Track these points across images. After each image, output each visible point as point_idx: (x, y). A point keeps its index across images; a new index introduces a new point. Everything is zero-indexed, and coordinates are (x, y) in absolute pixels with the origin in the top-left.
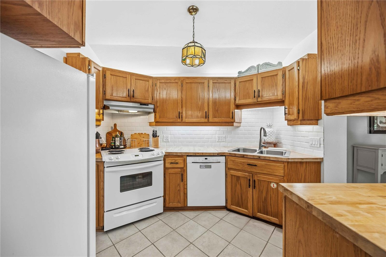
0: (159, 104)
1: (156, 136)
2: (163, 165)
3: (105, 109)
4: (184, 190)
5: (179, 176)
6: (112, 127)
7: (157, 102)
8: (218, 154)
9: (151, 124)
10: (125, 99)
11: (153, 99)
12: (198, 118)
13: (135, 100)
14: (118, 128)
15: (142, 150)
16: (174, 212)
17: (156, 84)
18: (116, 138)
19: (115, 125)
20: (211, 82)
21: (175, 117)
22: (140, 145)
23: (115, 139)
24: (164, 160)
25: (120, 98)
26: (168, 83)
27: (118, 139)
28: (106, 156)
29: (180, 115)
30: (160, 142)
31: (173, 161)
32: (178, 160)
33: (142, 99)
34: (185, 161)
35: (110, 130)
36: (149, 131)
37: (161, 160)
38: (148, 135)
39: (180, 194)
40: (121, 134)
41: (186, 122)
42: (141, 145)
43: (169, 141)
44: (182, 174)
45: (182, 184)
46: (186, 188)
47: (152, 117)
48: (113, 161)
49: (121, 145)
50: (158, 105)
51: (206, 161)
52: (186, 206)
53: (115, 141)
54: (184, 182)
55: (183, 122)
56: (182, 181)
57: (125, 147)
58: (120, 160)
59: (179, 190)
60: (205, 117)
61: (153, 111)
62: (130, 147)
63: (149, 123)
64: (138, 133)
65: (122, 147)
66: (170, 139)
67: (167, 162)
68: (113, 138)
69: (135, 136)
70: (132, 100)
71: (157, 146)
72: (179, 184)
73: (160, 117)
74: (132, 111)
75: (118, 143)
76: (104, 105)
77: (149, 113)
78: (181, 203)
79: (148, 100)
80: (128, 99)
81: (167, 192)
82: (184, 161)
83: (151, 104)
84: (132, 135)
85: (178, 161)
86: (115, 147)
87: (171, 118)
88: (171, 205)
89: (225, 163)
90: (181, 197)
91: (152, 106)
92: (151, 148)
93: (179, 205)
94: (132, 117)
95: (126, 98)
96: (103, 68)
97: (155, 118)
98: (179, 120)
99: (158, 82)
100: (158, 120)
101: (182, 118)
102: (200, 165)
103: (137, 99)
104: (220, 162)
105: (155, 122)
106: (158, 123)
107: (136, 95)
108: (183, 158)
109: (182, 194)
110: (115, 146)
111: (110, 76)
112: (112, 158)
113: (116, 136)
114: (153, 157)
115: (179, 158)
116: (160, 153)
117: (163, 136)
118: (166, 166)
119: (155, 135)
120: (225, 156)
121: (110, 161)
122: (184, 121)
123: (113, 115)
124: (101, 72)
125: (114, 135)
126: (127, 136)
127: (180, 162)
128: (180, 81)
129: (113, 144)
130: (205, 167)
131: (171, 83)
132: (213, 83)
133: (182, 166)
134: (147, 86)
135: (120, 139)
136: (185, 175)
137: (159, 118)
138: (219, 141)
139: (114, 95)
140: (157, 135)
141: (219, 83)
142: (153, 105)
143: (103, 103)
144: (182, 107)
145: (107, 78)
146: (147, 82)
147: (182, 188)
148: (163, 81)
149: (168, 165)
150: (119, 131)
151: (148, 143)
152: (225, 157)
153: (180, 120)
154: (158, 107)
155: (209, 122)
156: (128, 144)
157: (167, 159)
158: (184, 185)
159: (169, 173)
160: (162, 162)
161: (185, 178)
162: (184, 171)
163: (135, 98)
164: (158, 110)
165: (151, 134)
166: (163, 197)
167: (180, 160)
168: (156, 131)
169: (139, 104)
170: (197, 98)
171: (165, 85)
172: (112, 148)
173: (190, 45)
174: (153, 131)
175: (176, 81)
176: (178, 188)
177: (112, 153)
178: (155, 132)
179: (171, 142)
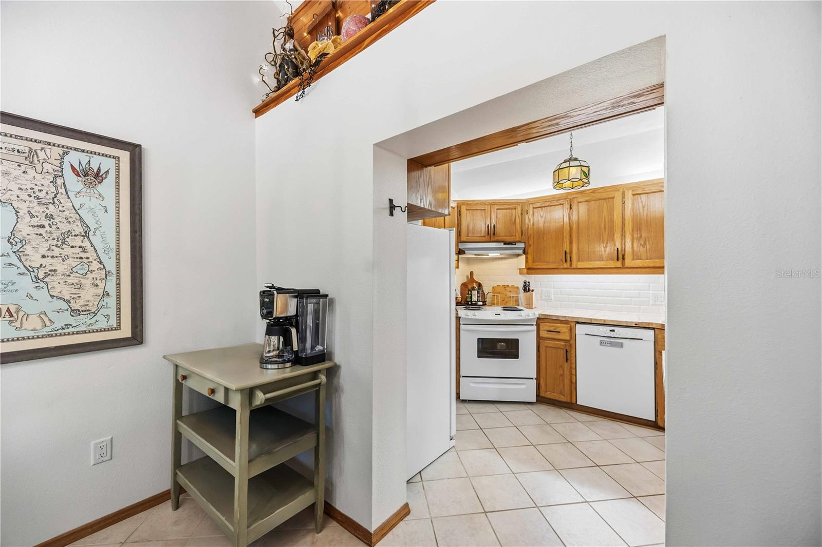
0: (533, 241)
1: (529, 290)
2: (535, 333)
3: (460, 254)
4: (571, 377)
5: (563, 353)
6: (467, 277)
7: (529, 238)
8: (636, 324)
9: (521, 272)
10: (483, 238)
11: (523, 235)
12: (603, 260)
13: (496, 238)
14: (475, 278)
15: (505, 309)
16: (553, 408)
17: (527, 211)
18: (473, 291)
19: (472, 273)
20: (629, 195)
21: (560, 261)
22: (504, 302)
23: (471, 292)
24: (538, 325)
25: (477, 238)
26: (546, 206)
27: (475, 293)
28: (463, 312)
29: (567, 257)
30: (537, 300)
31: (552, 329)
32: (559, 327)
33: (507, 236)
34: (572, 331)
35: (465, 280)
36: (518, 281)
37: (533, 325)
38: (518, 288)
39: (563, 381)
40: (480, 285)
41: (579, 267)
42: (507, 302)
43: (552, 299)
44: (566, 350)
45: (566, 365)
46: (575, 374)
47: (521, 262)
48: (469, 317)
49: (478, 301)
50: (530, 242)
51: (612, 334)
52: (574, 402)
53: (471, 295)
54: (571, 363)
55: (572, 267)
56: (567, 362)
57: (484, 304)
58: (477, 318)
59: (562, 375)
60: (616, 258)
61: (522, 253)
62: (492, 304)
63: (519, 270)
64: (503, 286)
65: (481, 303)
66: (553, 296)
67: (541, 328)
68: (469, 290)
69: (498, 290)
70: (493, 239)
71: (529, 306)
72: (562, 366)
73: (533, 260)
74: (492, 254)
75: (475, 298)
76: (459, 249)
77: (518, 255)
78: (565, 395)
79: (515, 236)
80: (487, 238)
81: (543, 374)
82: (571, 329)
83: (520, 242)
84: (493, 288)
85: (561, 328)
86: (471, 303)
87: (553, 262)
88: (549, 395)
89: (655, 342)
90: (566, 387)
91: (522, 245)
92: (519, 308)
93: (563, 399)
94: (493, 261)
95: (485, 237)
96: (458, 204)
97: (527, 262)
98: (565, 266)
99: (531, 207)
100: (530, 265)
101: (571, 261)
102: (601, 341)
103: (499, 236)
104: (642, 339)
105: (527, 269)
106: (530, 270)
107: (497, 230)
108: (569, 326)
109: (567, 382)
110: (471, 301)
111: (466, 211)
112: (469, 314)
113: (473, 289)
114: (521, 318)
115: (562, 325)
116: (530, 314)
117: (542, 290)
118: (541, 335)
119: (527, 288)
120: (654, 329)
121: (466, 317)
122: (574, 266)
123: (468, 260)
124: (456, 209)
125: (470, 287)
126: (487, 289)
127: (563, 331)
128: (567, 201)
129: (469, 300)
130: (609, 345)
131: (551, 206)
132: (633, 195)
133: (568, 338)
134: (514, 214)
135: (478, 293)
136: (572, 352)
137: (533, 262)
138: (657, 303)
139: (470, 235)
140: (531, 289)
141: (648, 193)
142: (524, 244)
143: (458, 246)
144: (571, 243)
145: (462, 215)
146: (514, 210)
147: (567, 373)
148: (538, 205)
149: (543, 334)
150: (476, 282)
151: (517, 301)
152: (653, 331)
153: (567, 264)
154: (531, 245)
155: (625, 266)
156: (488, 300)
157: (541, 325)
158: (571, 368)
159: (546, 347)
160: (534, 328)
161: (573, 358)
162: (571, 346)
163: (497, 236)
164: (530, 251)
165: (521, 286)
166: (535, 380)
167: (564, 328)
168: (529, 283)
169: (503, 243)
170: (600, 226)
171: (542, 210)
172: (468, 304)
173: (564, 165)
174: (525, 283)
175: (561, 202)
176: (561, 372)
177: (467, 309)
178: (527, 283)
179: (555, 301)
